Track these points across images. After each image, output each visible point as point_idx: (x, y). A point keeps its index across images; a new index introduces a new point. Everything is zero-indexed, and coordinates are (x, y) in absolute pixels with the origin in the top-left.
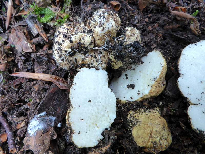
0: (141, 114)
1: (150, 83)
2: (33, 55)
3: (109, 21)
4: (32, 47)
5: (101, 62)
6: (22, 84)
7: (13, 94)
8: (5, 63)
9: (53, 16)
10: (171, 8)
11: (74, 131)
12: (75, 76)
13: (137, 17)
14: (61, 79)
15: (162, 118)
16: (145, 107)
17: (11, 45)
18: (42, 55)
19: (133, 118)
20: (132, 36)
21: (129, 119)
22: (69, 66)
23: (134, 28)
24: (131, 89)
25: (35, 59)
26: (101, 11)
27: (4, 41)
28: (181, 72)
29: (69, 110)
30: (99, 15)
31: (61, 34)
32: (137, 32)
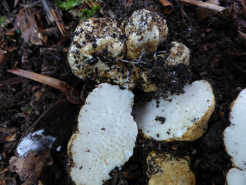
0: (165, 160)
1: (188, 124)
2: (42, 50)
3: (152, 29)
4: (42, 39)
5: (128, 81)
6: (23, 84)
7: (8, 96)
8: (4, 54)
9: (78, 3)
10: (240, 28)
11: (75, 164)
12: (91, 93)
13: (190, 29)
14: (72, 89)
15: (191, 172)
16: (172, 153)
17: (17, 31)
18: (55, 51)
19: (154, 164)
20: (178, 55)
21: (148, 162)
22: (86, 76)
23: (184, 45)
24: (160, 122)
25: (44, 55)
26: (145, 12)
27: (8, 23)
28: (232, 121)
29: (74, 135)
30: (140, 17)
31: (83, 32)
32: (186, 51)
